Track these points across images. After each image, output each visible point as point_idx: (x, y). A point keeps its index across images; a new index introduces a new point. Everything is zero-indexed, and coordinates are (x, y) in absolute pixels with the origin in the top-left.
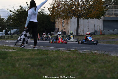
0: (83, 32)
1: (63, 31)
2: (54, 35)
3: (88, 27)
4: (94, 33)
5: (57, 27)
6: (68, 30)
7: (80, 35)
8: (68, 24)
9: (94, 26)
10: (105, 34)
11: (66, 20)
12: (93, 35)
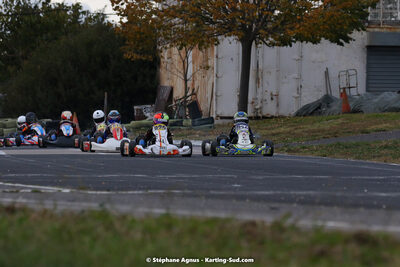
0: (278, 105)
1: (186, 101)
2: (146, 118)
3: (299, 78)
4: (319, 108)
5: (166, 83)
6: (209, 95)
7: (264, 117)
8: (208, 67)
9: (327, 73)
10: (362, 109)
11: (200, 49)
12: (312, 114)
